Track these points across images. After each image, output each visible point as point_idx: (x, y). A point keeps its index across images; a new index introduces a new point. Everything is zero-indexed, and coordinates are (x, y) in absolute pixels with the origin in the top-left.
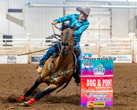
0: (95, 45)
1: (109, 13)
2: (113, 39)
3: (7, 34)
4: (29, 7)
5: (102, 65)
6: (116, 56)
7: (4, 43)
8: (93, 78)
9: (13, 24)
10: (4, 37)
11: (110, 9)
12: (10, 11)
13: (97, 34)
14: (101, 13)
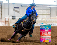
0: (44, 20)
1: (49, 9)
2: (51, 18)
3: (13, 16)
4: (22, 6)
5: (48, 27)
6: (52, 24)
7: (13, 19)
8: (45, 32)
9: (16, 12)
10: (13, 17)
11: (50, 8)
12: (15, 8)
13: (45, 16)
14: (47, 9)
